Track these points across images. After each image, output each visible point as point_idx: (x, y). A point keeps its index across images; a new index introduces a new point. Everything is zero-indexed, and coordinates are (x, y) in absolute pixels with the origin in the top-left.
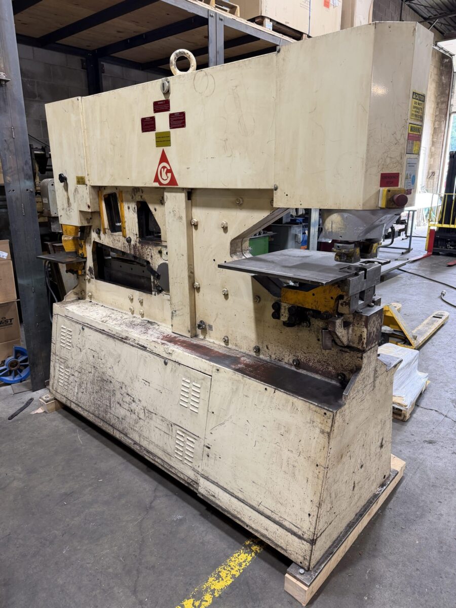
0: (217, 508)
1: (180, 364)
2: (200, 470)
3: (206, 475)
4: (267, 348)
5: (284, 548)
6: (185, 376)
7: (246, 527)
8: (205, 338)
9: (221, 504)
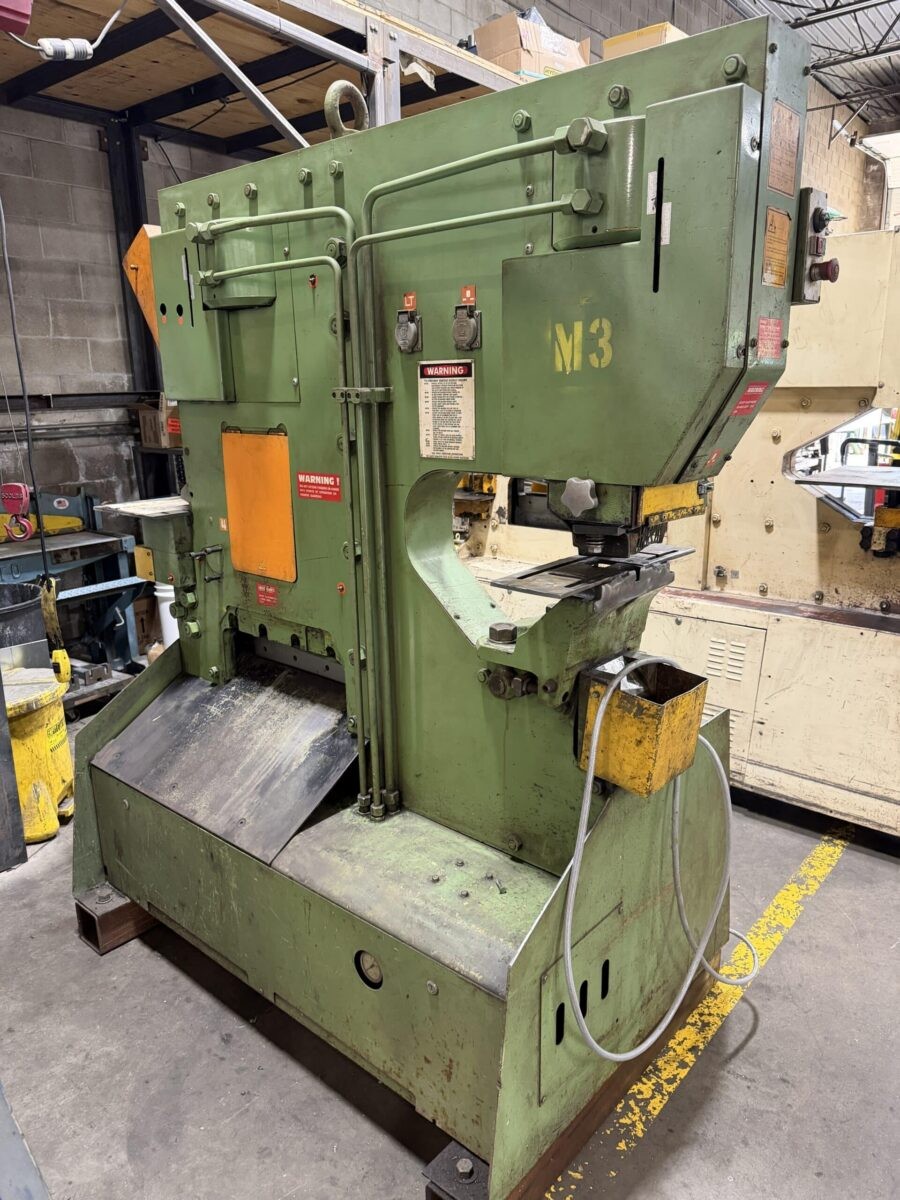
0: (779, 799)
1: (705, 620)
2: (745, 755)
3: (757, 759)
4: (837, 591)
5: (894, 826)
6: (717, 636)
7: (829, 814)
8: (722, 589)
9: (784, 793)
